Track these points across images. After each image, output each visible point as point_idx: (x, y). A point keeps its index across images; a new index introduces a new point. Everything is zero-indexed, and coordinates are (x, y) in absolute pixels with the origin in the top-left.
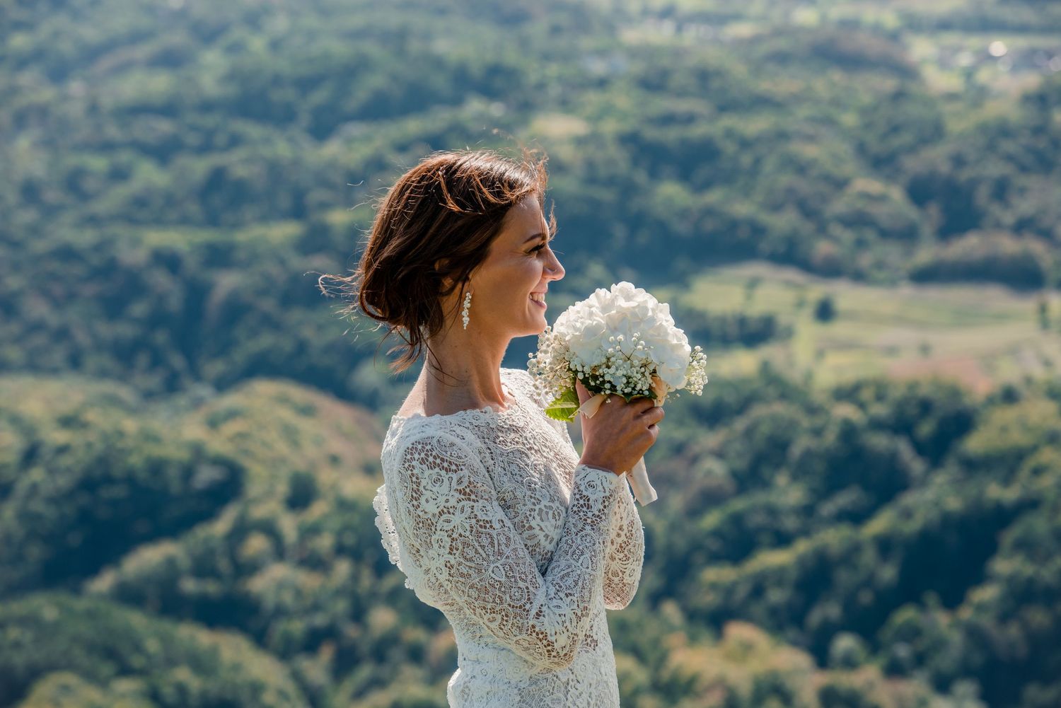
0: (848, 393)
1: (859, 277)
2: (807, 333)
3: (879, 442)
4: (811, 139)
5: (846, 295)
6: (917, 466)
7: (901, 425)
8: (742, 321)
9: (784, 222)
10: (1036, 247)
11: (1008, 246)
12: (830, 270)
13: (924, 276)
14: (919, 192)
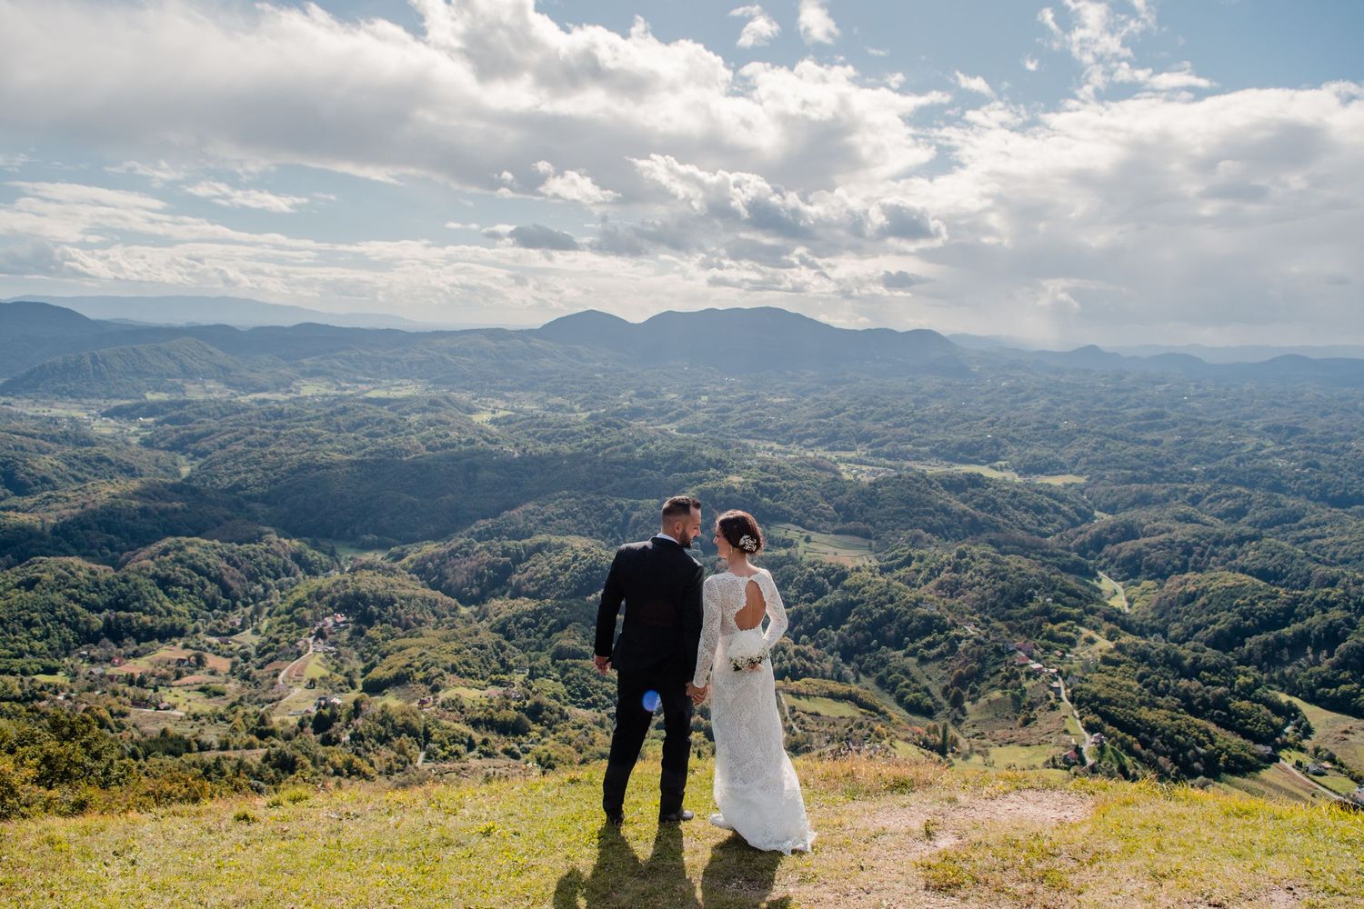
0: (812, 565)
1: (818, 531)
2: (802, 545)
3: (820, 579)
4: (808, 489)
5: (815, 536)
6: (830, 587)
7: (826, 575)
8: (784, 540)
9: (798, 513)
10: (870, 527)
11: (861, 526)
12: (811, 528)
13: (837, 532)
14: (838, 509)
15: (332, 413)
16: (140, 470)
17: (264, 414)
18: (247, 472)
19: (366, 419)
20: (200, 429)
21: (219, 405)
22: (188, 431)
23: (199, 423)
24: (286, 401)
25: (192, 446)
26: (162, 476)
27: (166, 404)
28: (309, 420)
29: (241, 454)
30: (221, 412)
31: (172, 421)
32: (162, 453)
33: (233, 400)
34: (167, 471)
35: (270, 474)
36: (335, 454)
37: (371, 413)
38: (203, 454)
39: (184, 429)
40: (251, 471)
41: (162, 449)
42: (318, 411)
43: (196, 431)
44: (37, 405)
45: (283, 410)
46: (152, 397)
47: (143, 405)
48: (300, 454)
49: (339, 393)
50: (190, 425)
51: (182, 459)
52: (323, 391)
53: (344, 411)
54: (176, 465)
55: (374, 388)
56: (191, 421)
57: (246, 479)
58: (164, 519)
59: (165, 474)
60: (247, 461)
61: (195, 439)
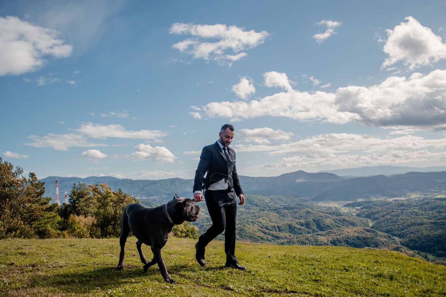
15: (422, 204)
16: (356, 224)
17: (397, 205)
18: (392, 226)
19: (437, 206)
20: (375, 210)
21: (381, 202)
22: (371, 211)
23: (375, 208)
24: (405, 200)
25: (373, 216)
26: (364, 226)
27: (363, 202)
28: (414, 207)
29: (390, 219)
30: (382, 205)
31: (366, 208)
32: (363, 219)
33: (386, 200)
34: (365, 224)
35: (400, 226)
36: (425, 219)
37: (438, 204)
38: (377, 219)
39: (370, 210)
40: (394, 225)
41: (363, 217)
42: (417, 203)
43: (374, 211)
44: (325, 203)
45: (404, 203)
46: (359, 200)
47: (356, 203)
48: (411, 219)
49: (425, 197)
50: (371, 209)
51: (369, 221)
52: (419, 196)
53: (427, 203)
54: (368, 222)
55: (439, 194)
56: (372, 208)
57: (392, 228)
58: (364, 241)
59: (364, 225)
60: (392, 222)
61: (374, 214)
